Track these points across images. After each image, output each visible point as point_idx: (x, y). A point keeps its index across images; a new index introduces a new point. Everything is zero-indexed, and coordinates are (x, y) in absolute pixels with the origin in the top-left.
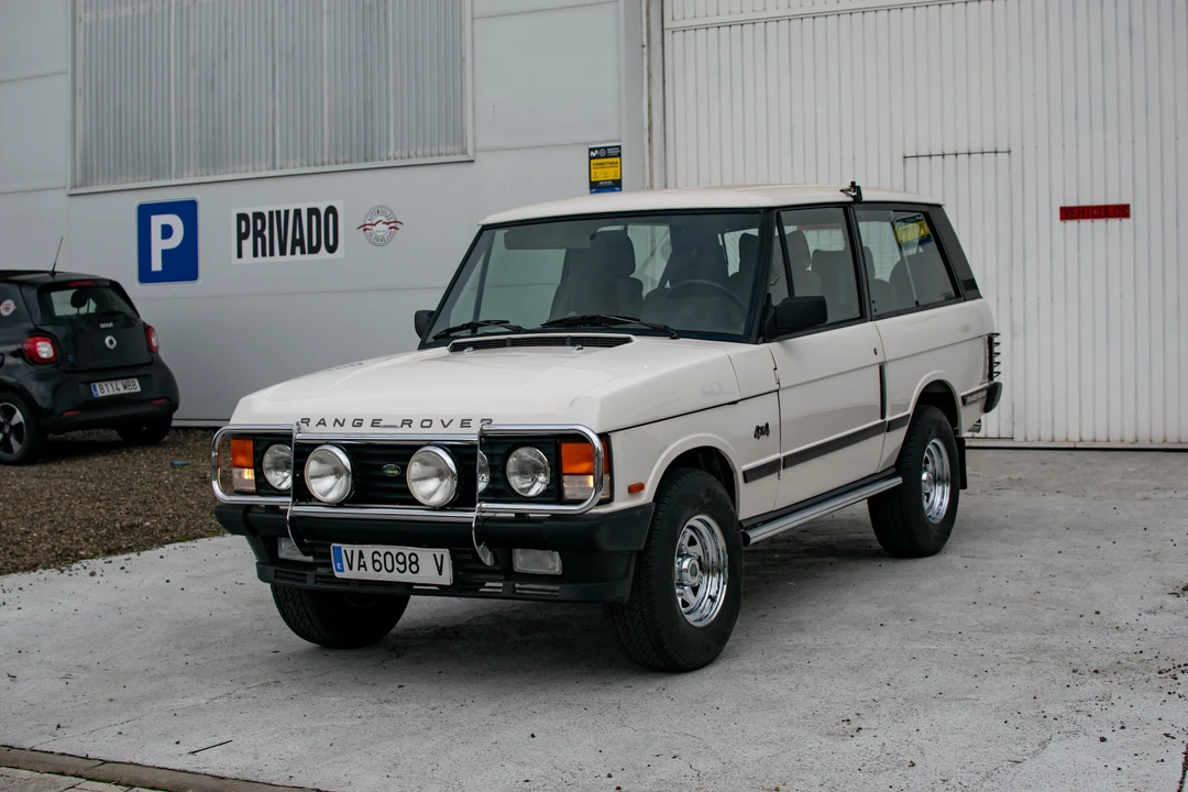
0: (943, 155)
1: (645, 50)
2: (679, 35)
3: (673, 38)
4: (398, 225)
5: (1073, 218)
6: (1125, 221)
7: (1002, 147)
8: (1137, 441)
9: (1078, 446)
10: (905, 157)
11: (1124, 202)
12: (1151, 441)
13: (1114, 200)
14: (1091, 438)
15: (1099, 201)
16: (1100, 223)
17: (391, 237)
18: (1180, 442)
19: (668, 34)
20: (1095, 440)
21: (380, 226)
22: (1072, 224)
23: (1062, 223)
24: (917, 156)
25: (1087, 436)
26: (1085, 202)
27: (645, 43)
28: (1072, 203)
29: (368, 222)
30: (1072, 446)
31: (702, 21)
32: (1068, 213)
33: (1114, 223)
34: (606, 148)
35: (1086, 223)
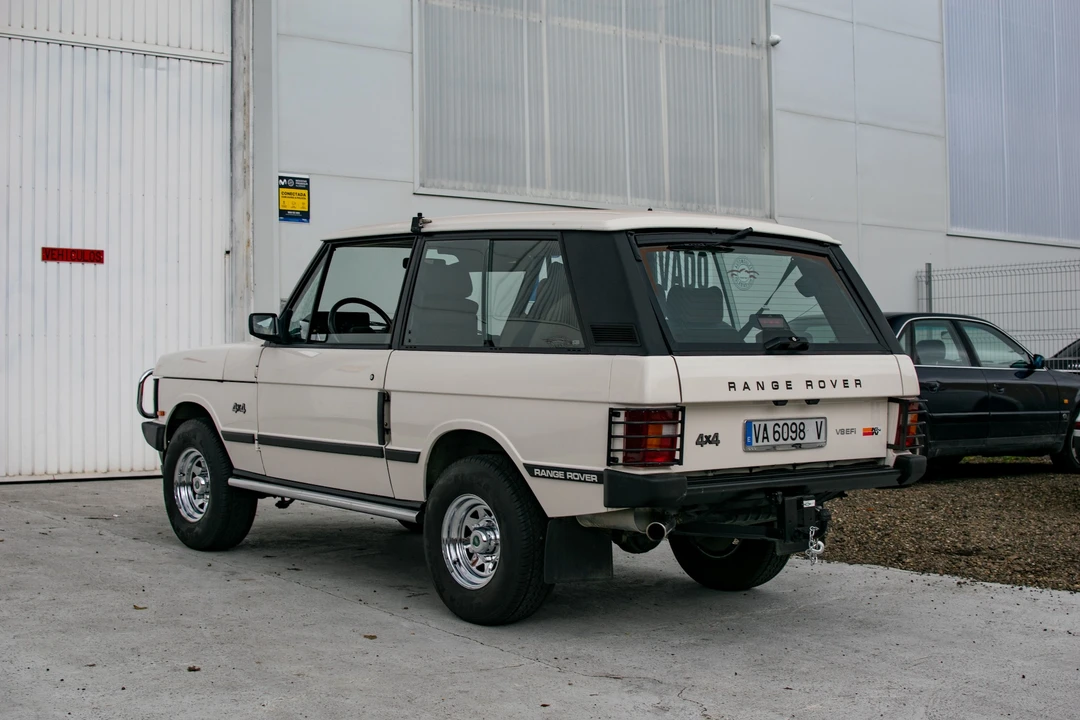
5: (53, 259)
6: (99, 265)
8: (108, 471)
9: (57, 478)
11: (98, 248)
12: (120, 470)
14: (68, 470)
16: (77, 266)
18: (144, 470)
20: (71, 472)
22: (52, 265)
23: (42, 263)
25: (65, 468)
26: (65, 245)
28: (52, 245)
30: (51, 478)
33: (89, 267)
35: (65, 265)
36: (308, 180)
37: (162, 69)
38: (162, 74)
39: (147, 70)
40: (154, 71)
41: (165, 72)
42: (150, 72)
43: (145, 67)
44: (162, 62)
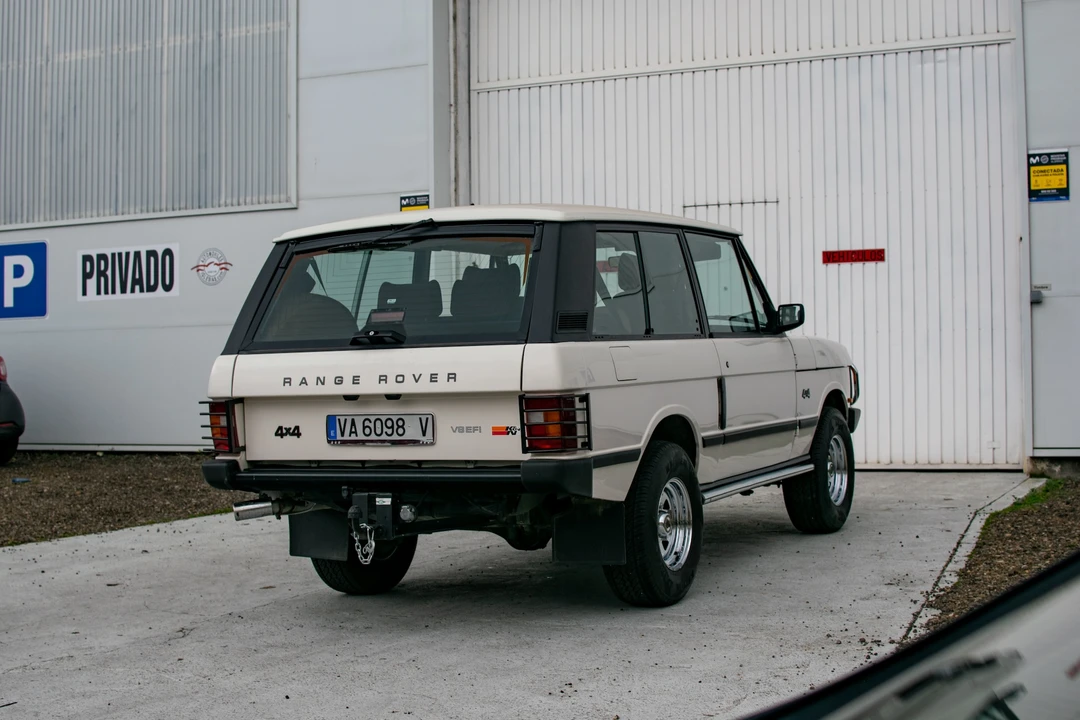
0: (719, 205)
1: (453, 109)
2: (483, 96)
3: (478, 98)
4: (228, 267)
5: (834, 261)
6: (880, 264)
7: (771, 197)
8: (891, 463)
10: (684, 207)
11: (879, 247)
12: (904, 463)
13: (870, 246)
15: (857, 246)
16: (858, 266)
17: (221, 277)
18: (929, 463)
19: (474, 95)
21: (212, 268)
22: (833, 267)
23: (825, 266)
24: (695, 206)
26: (845, 247)
27: (452, 102)
28: (833, 248)
29: (201, 263)
31: (504, 83)
32: (830, 257)
33: (870, 265)
34: (415, 197)
35: (845, 266)
36: (1066, 154)
37: (941, 61)
38: (942, 67)
39: (926, 66)
40: (932, 65)
41: (944, 65)
42: (929, 66)
43: (922, 62)
44: (941, 55)
